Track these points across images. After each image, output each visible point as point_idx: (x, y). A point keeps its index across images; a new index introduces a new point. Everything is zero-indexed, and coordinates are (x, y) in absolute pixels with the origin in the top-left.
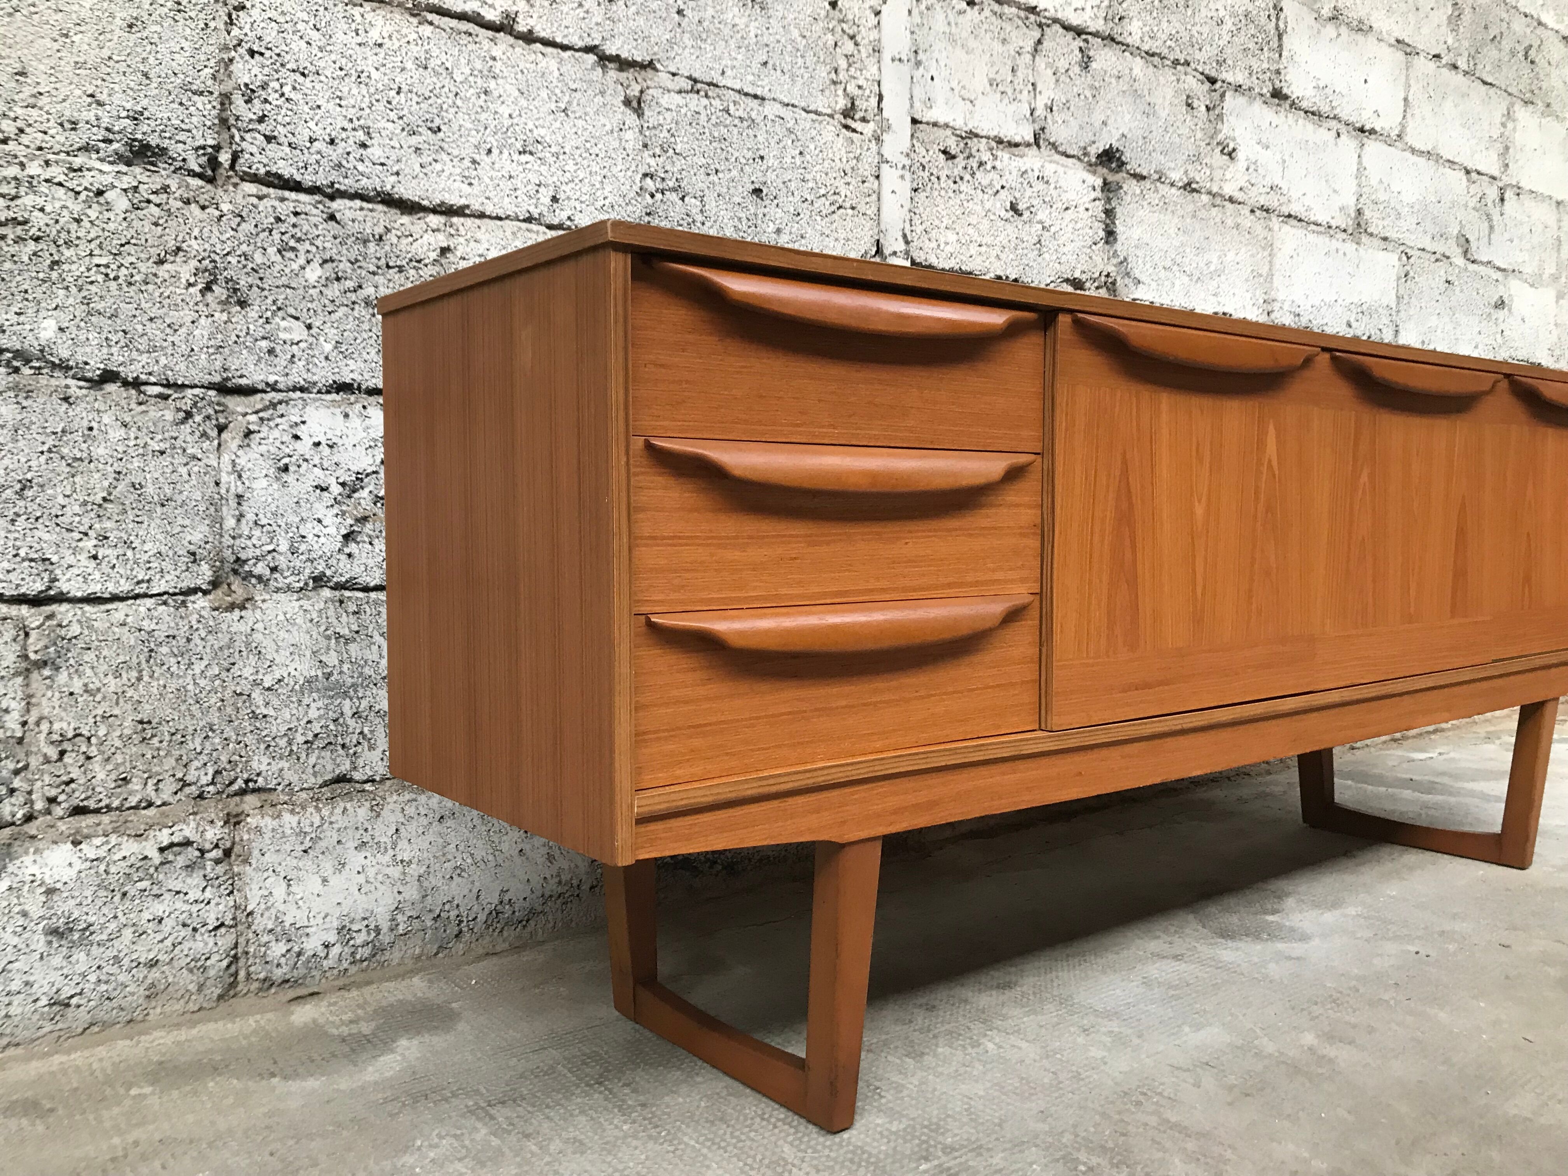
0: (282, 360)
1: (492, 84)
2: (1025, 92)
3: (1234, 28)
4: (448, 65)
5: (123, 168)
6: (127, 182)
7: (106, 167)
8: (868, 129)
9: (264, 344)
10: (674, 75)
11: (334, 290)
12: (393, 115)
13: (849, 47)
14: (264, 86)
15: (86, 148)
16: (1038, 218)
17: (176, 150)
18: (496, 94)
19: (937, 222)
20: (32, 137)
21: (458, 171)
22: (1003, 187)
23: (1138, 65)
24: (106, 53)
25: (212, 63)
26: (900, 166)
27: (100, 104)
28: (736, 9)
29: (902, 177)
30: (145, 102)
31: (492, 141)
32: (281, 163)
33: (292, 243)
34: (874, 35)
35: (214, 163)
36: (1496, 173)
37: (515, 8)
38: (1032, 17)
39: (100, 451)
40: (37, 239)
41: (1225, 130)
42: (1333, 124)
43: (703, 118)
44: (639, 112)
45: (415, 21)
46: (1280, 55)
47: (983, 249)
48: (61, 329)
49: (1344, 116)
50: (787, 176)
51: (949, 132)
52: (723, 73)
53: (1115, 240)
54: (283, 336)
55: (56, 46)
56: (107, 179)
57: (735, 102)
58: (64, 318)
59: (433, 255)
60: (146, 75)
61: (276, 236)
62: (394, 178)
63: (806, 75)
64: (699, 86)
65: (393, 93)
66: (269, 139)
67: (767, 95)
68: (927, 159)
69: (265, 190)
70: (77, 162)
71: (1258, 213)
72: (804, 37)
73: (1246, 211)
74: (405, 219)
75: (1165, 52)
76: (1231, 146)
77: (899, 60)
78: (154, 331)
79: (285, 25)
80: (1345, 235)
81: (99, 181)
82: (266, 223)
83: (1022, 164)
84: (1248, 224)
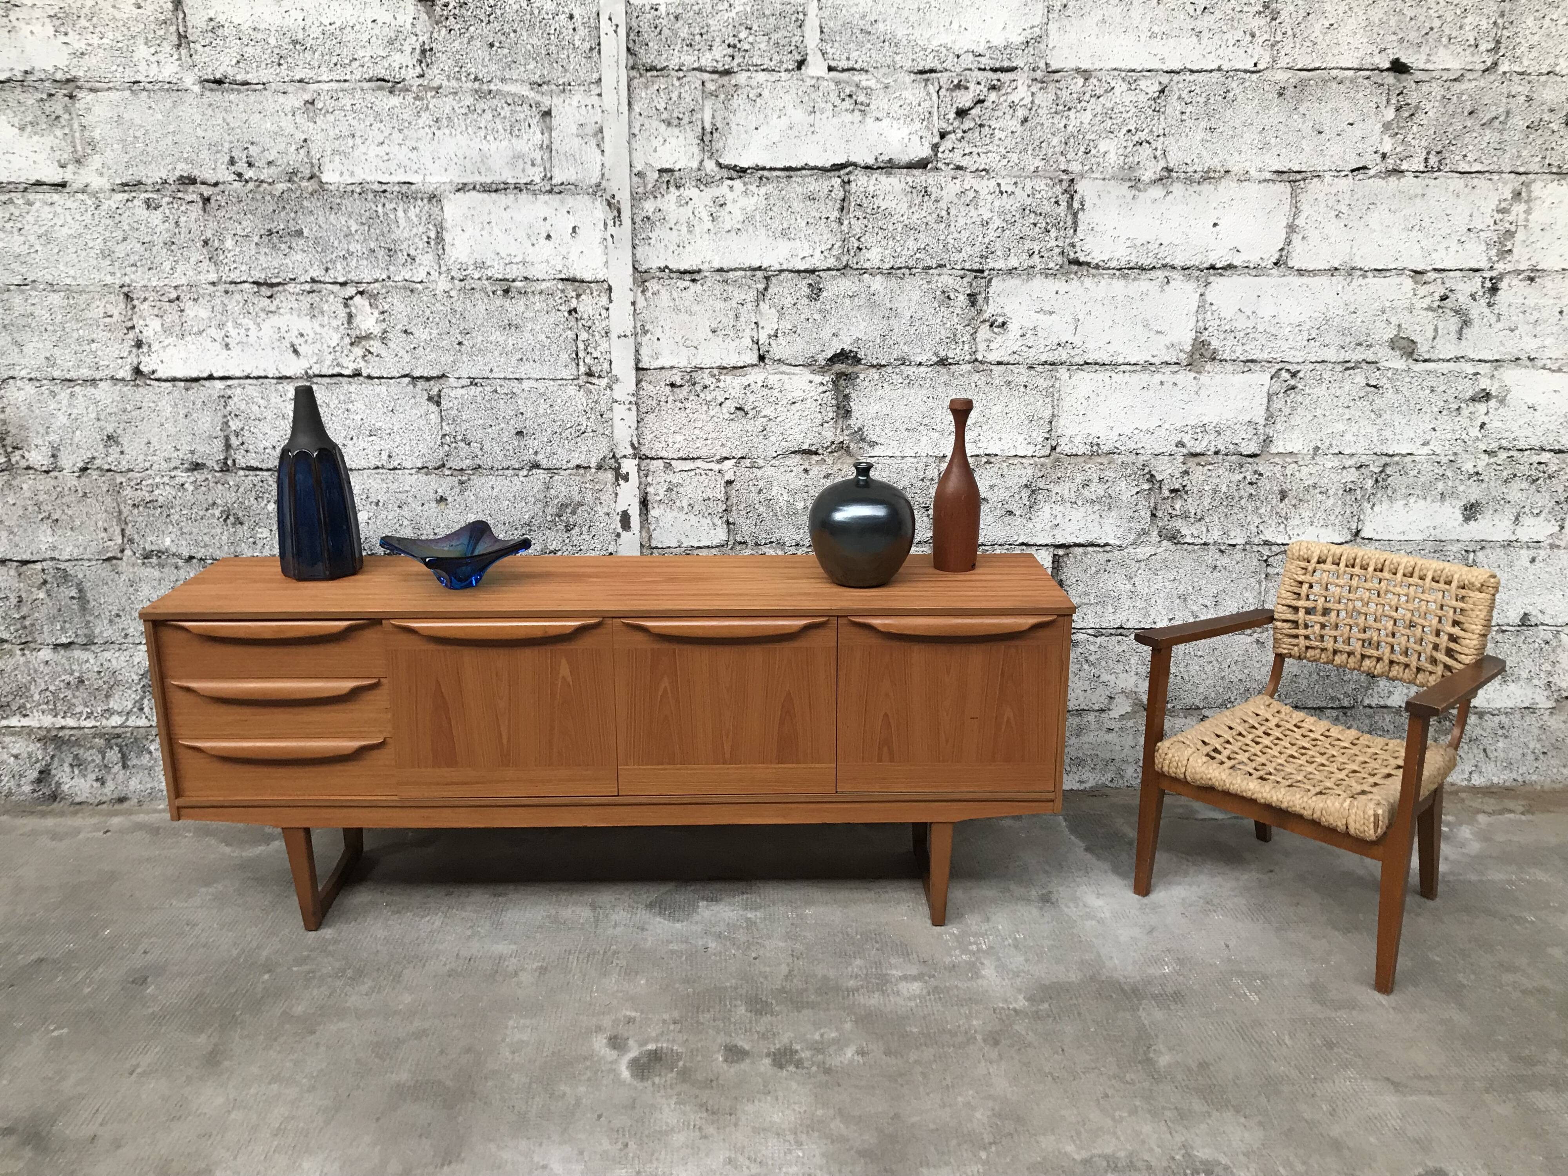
0: (259, 546)
1: (350, 406)
2: (748, 331)
3: (1004, 225)
5: (190, 474)
6: (192, 479)
7: (184, 474)
8: (604, 382)
9: (251, 540)
10: (459, 378)
13: (584, 335)
14: (242, 429)
15: (176, 468)
16: (763, 414)
17: (209, 463)
19: (665, 431)
20: (155, 467)
22: (727, 398)
23: (878, 283)
24: (178, 429)
25: (220, 424)
26: (627, 402)
27: (178, 450)
28: (498, 333)
29: (629, 409)
30: (195, 446)
31: (353, 434)
32: (253, 462)
33: (261, 495)
34: (604, 324)
35: (226, 464)
36: (1484, 264)
37: (360, 365)
38: (759, 274)
40: (161, 507)
41: (990, 311)
42: (1161, 274)
43: (479, 399)
44: (438, 404)
45: (309, 384)
46: (1075, 230)
47: (709, 442)
48: (173, 541)
49: (1178, 263)
50: (540, 421)
51: (675, 371)
52: (492, 371)
53: (850, 416)
54: (259, 536)
55: (160, 430)
56: (184, 480)
57: (501, 386)
58: (173, 536)
60: (194, 435)
61: (254, 493)
63: (552, 360)
64: (476, 381)
66: (247, 451)
67: (524, 376)
68: (654, 392)
69: (247, 473)
70: (173, 474)
71: (1040, 368)
72: (549, 337)
73: (1022, 369)
75: (911, 263)
76: (1000, 320)
77: (625, 336)
78: (206, 538)
79: (249, 401)
80: (1176, 368)
81: (183, 480)
82: (249, 488)
83: (745, 381)
84: (1023, 379)
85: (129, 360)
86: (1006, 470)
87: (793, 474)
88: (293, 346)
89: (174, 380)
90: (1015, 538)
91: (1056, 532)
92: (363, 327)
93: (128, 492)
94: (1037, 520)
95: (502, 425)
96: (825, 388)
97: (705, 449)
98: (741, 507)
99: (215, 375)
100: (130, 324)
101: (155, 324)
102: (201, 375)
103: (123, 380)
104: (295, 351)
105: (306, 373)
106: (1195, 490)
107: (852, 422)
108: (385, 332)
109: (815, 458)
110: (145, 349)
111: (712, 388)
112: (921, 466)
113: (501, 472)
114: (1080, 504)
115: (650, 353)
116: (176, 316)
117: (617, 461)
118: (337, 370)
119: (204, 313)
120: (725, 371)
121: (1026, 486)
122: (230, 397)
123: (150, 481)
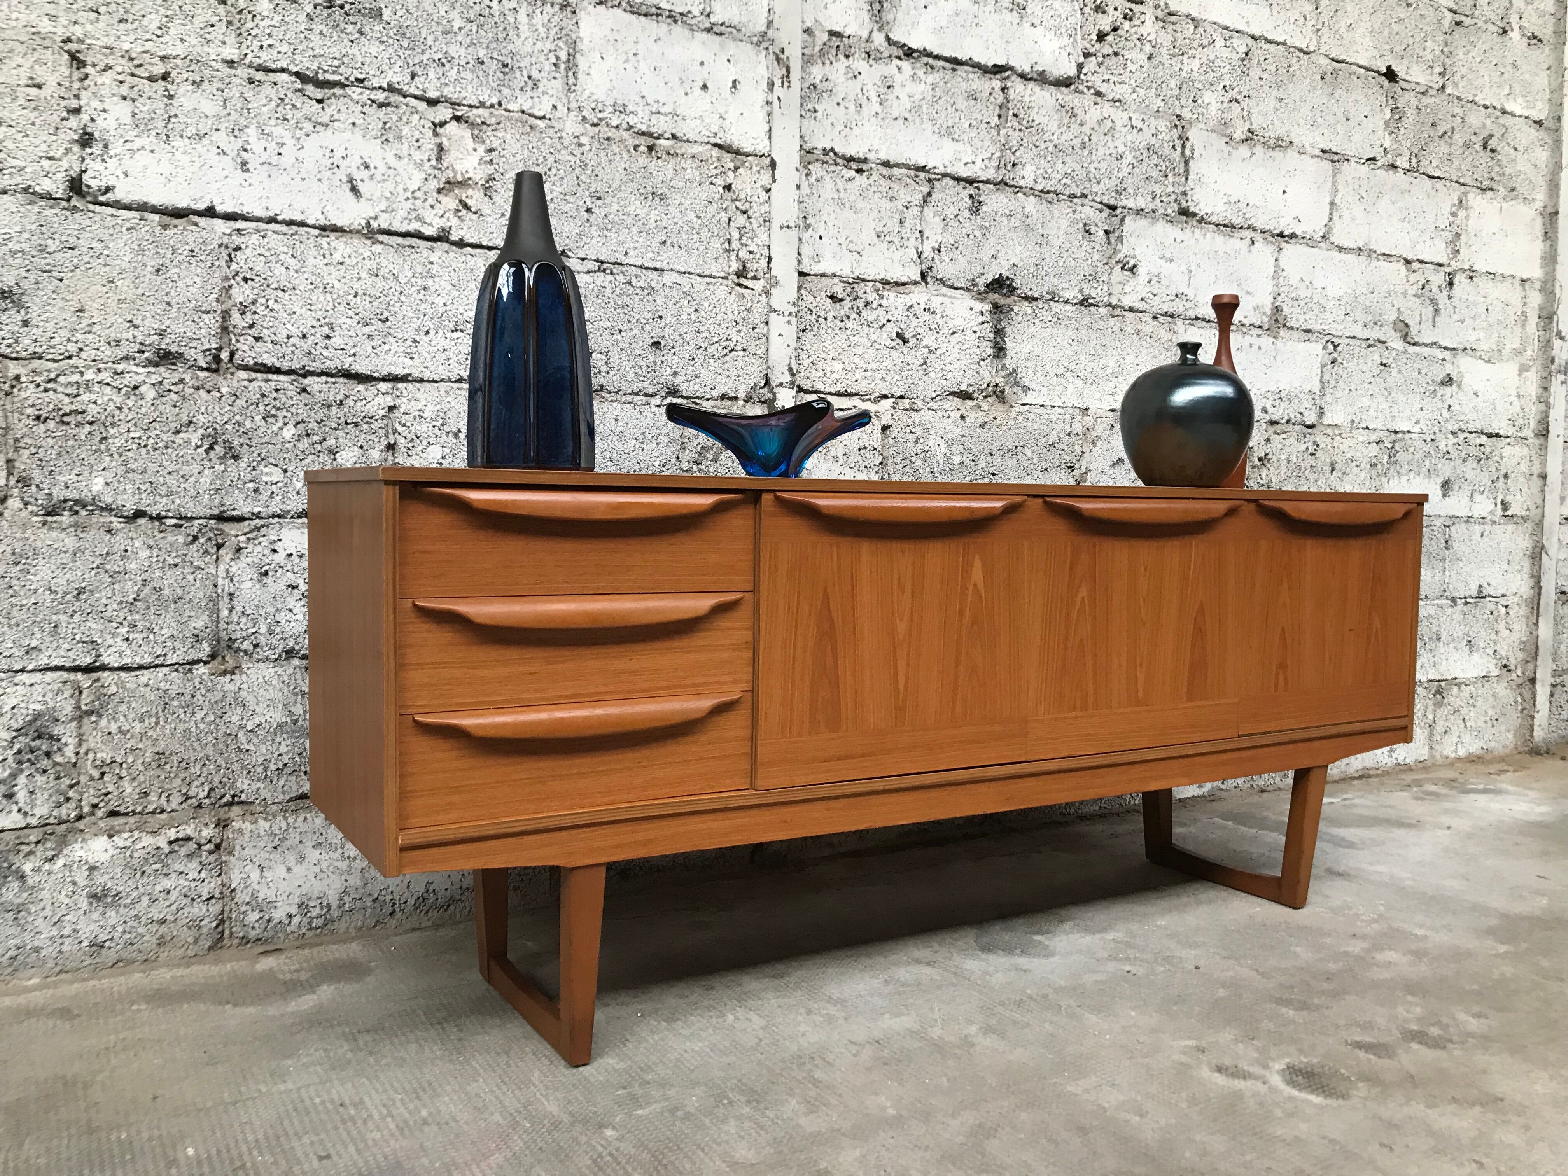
0: (264, 497)
1: (430, 282)
2: (913, 239)
3: (1134, 161)
4: (395, 272)
5: (152, 369)
6: (155, 378)
7: (140, 370)
8: (759, 285)
9: (251, 485)
10: (583, 259)
11: (305, 444)
12: (351, 313)
13: (741, 220)
14: (254, 302)
15: (126, 358)
16: (924, 343)
17: (189, 353)
18: (433, 289)
19: (824, 355)
20: (89, 353)
21: (402, 349)
22: (889, 321)
23: (1031, 204)
24: (140, 291)
25: (216, 290)
26: (787, 313)
27: (136, 327)
28: (638, 203)
29: (789, 322)
30: (168, 323)
31: (430, 324)
32: (265, 356)
33: (273, 412)
34: (765, 208)
35: (217, 359)
36: (1443, 260)
37: (449, 224)
38: (922, 175)
39: (133, 566)
40: (91, 423)
41: (1124, 250)
42: (1248, 234)
43: (608, 292)
45: (369, 242)
46: (1187, 179)
47: (868, 374)
48: (107, 484)
49: (1259, 225)
50: (683, 330)
51: (836, 280)
52: (626, 253)
53: (1005, 354)
54: (265, 479)
55: (105, 289)
56: (140, 378)
57: (636, 276)
58: (109, 476)
59: (382, 413)
60: (169, 304)
61: (261, 407)
62: (352, 359)
63: (701, 248)
64: (605, 266)
65: (351, 297)
66: (257, 339)
67: (666, 267)
68: (815, 304)
69: (254, 375)
70: (120, 368)
71: (1161, 319)
72: (699, 217)
73: (1148, 318)
74: (361, 387)
75: (1060, 188)
76: (1132, 263)
77: (788, 227)
78: (171, 481)
79: (270, 257)
80: (1259, 331)
81: (135, 380)
82: (254, 399)
84: (1148, 329)
85: (65, 164)
87: (950, 420)
88: (351, 181)
89: (144, 208)
92: (458, 167)
93: (28, 393)
95: (636, 331)
96: (984, 318)
97: (864, 383)
98: (898, 460)
99: (219, 209)
100: (74, 104)
101: (120, 111)
102: (194, 207)
103: (48, 196)
104: (354, 190)
105: (368, 224)
106: (1275, 459)
107: (1007, 361)
108: (492, 179)
109: (970, 403)
110: (97, 149)
111: (874, 306)
112: (1068, 418)
113: (629, 398)
115: (811, 254)
116: (160, 105)
117: (771, 390)
118: (414, 226)
119: (210, 107)
120: (887, 287)
122: (238, 249)
123: (76, 377)
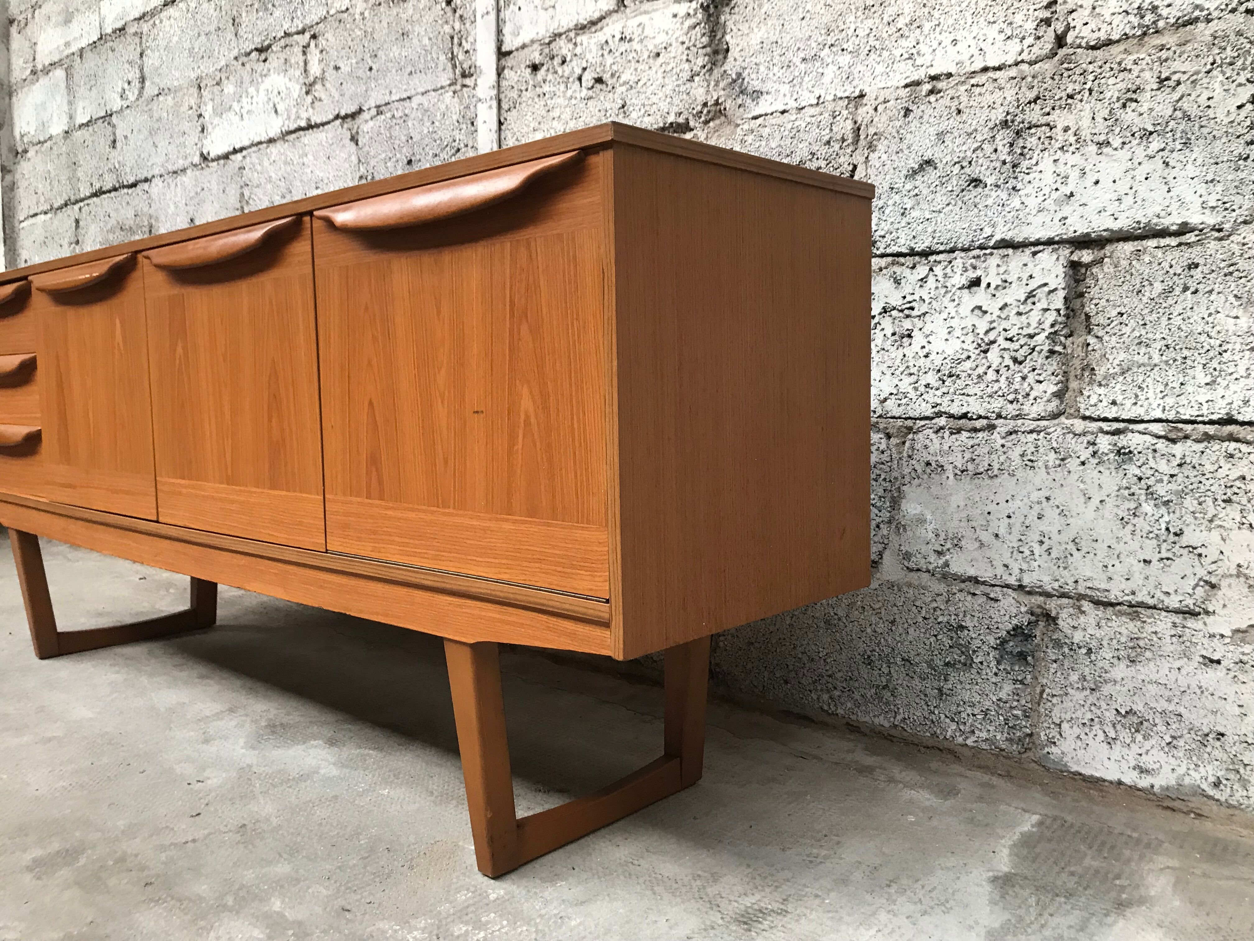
1: (305, 159)
8: (473, 81)
10: (370, 109)
14: (250, 198)
16: (621, 81)
22: (584, 69)
25: (239, 195)
26: (488, 99)
29: (491, 108)
37: (310, 115)
43: (382, 129)
44: (357, 142)
45: (283, 143)
50: (424, 143)
51: (535, 46)
52: (391, 93)
53: (725, 57)
57: (397, 109)
64: (381, 109)
65: (278, 181)
67: (413, 93)
68: (516, 79)
72: (430, 39)
79: (253, 169)
83: (601, 37)
85: (199, 146)
86: (964, 99)
88: (275, 106)
89: (218, 158)
90: (988, 231)
91: (1066, 210)
92: (312, 72)
94: (1029, 189)
95: (398, 155)
96: (694, 21)
99: (237, 148)
100: (199, 112)
101: (210, 108)
102: (230, 150)
103: (196, 165)
104: (276, 111)
105: (282, 131)
107: (729, 65)
108: (323, 72)
110: (205, 133)
111: (569, 58)
112: (827, 118)
114: (1116, 142)
115: (511, 30)
116: (219, 96)
118: (298, 124)
119: (232, 89)
120: (582, 31)
121: (1005, 124)
122: (244, 168)
